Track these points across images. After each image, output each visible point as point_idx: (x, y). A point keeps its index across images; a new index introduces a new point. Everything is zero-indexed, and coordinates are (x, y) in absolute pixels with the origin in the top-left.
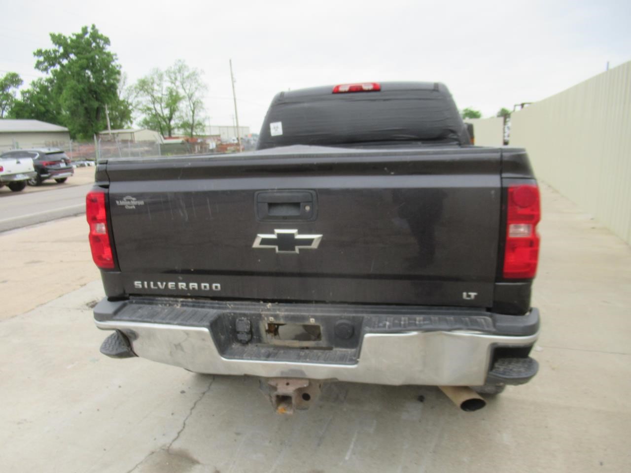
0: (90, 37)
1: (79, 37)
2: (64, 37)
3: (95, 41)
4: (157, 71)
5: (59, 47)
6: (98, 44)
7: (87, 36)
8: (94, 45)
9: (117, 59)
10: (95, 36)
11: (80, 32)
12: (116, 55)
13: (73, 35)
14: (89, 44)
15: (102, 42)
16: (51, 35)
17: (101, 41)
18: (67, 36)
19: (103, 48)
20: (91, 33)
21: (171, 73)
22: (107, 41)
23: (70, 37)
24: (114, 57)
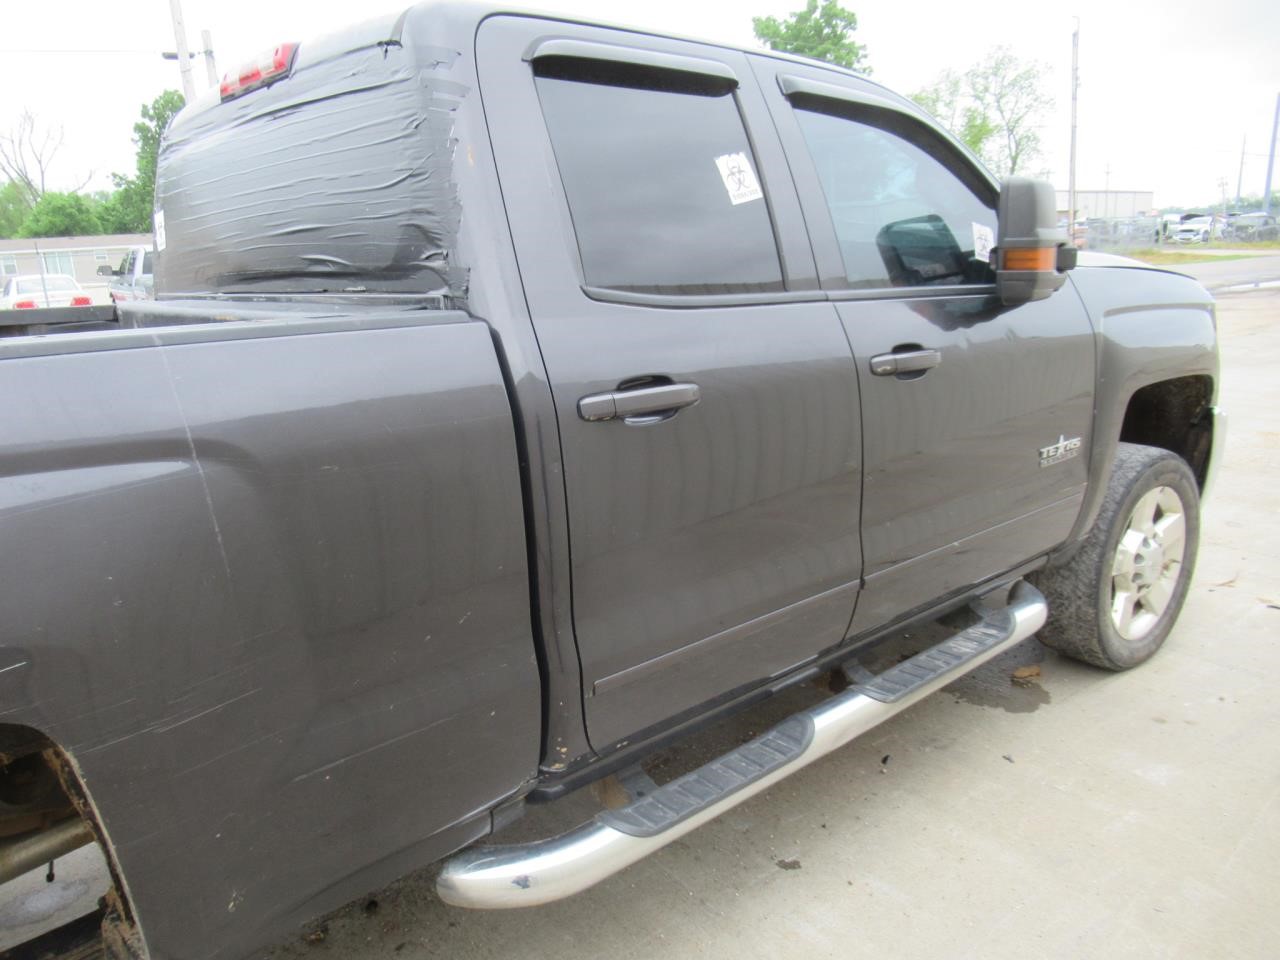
0: (822, 16)
1: (803, 18)
2: (774, 21)
3: (829, 24)
4: (948, 76)
5: (765, 42)
6: (834, 28)
7: (817, 15)
8: (826, 31)
9: (865, 56)
10: (830, 15)
11: (803, 8)
12: (864, 47)
13: (793, 15)
14: (818, 30)
15: (841, 24)
16: (754, 20)
17: (839, 22)
18: (780, 20)
19: (842, 37)
20: (824, 8)
21: (978, 76)
22: (851, 21)
23: (785, 21)
24: (861, 53)
